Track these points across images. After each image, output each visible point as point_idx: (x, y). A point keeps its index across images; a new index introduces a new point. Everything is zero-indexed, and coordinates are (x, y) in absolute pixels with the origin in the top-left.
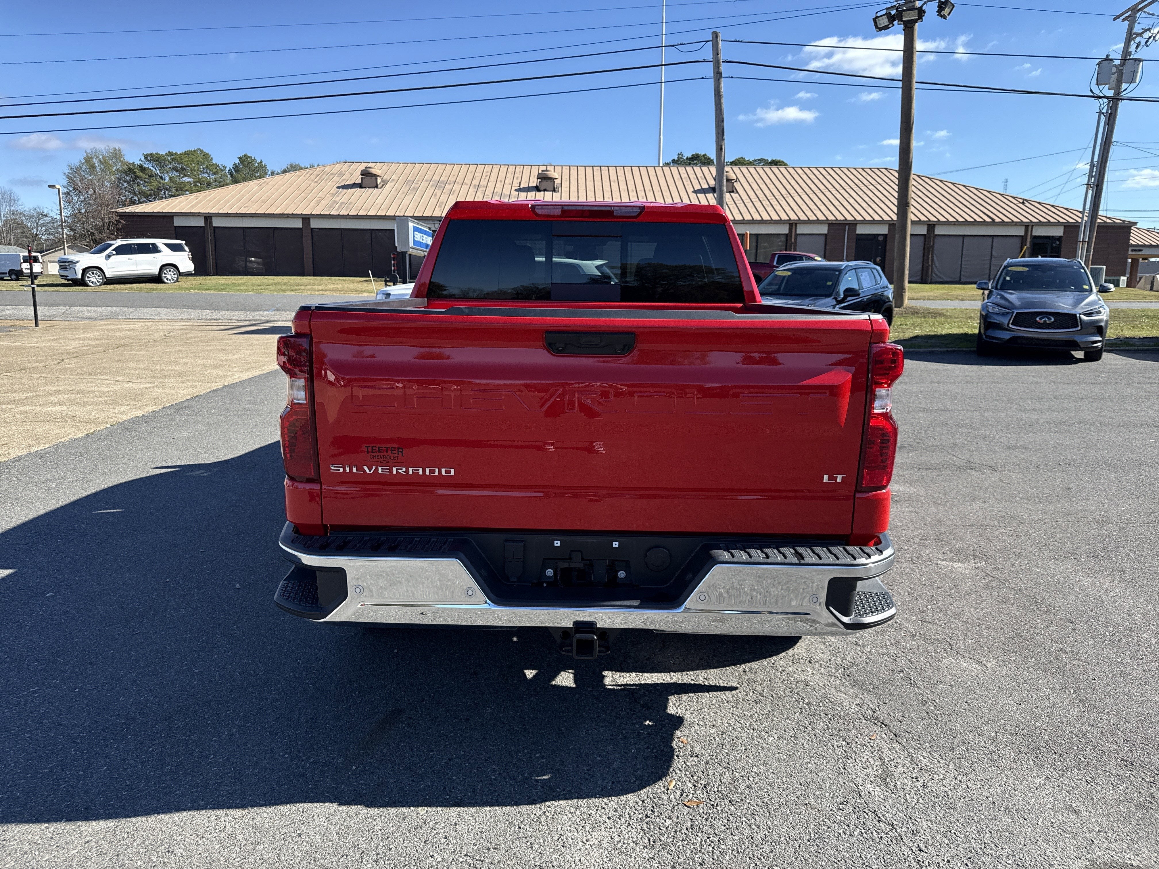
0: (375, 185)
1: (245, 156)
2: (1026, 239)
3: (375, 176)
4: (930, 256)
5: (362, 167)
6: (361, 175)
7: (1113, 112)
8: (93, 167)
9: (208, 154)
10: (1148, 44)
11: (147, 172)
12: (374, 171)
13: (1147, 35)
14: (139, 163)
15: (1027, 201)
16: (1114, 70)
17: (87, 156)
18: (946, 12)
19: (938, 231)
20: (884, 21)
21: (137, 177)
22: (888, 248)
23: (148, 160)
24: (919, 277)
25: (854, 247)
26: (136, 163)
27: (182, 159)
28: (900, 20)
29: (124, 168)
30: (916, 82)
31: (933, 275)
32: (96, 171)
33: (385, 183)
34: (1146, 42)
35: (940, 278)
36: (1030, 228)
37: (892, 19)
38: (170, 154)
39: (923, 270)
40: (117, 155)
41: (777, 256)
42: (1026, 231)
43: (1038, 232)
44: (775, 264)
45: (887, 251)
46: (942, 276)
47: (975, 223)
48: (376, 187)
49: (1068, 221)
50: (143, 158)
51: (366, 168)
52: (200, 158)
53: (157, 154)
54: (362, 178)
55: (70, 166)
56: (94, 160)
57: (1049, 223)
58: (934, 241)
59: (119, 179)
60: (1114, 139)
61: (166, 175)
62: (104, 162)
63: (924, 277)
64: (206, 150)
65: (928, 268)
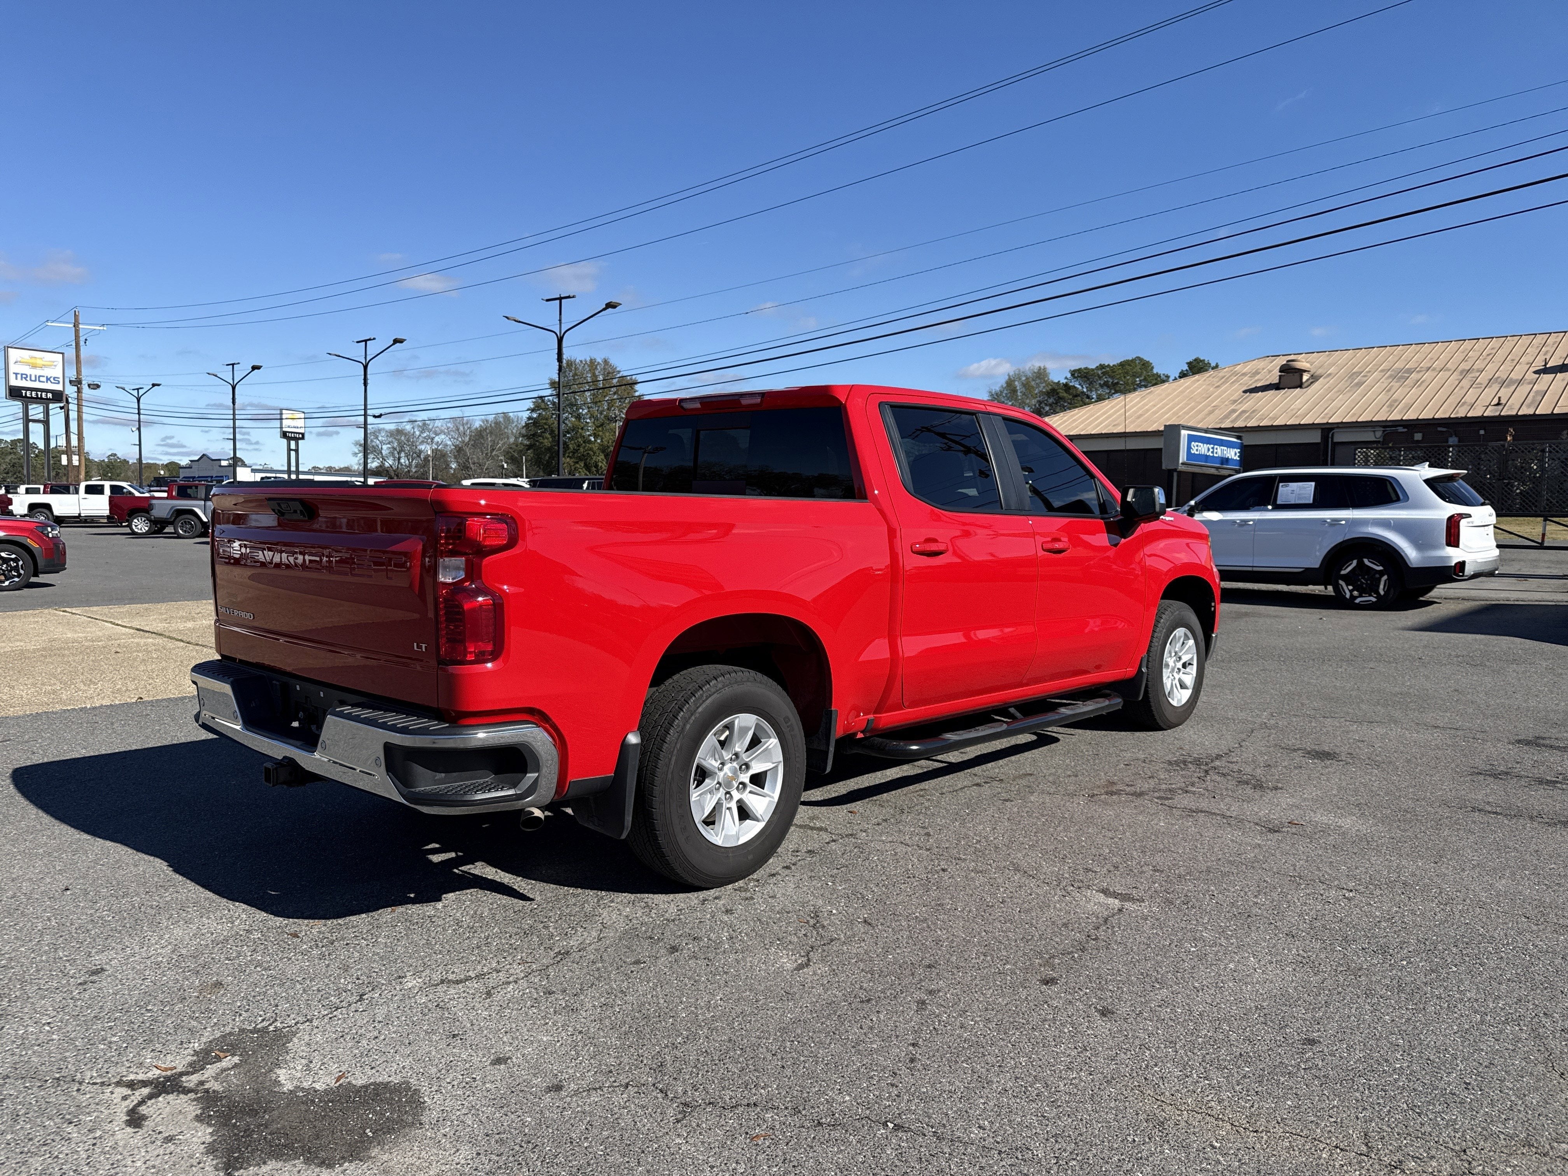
0: (1299, 383)
1: (1196, 360)
3: (1301, 372)
5: (1283, 361)
6: (1280, 372)
8: (1014, 391)
9: (1148, 362)
11: (1071, 391)
12: (1298, 365)
14: (1064, 381)
17: (1010, 379)
21: (1060, 398)
23: (1075, 377)
26: (1061, 382)
27: (1114, 372)
29: (1048, 389)
32: (1017, 396)
33: (1314, 378)
38: (1102, 367)
40: (1041, 374)
48: (1300, 385)
50: (1069, 376)
51: (1288, 361)
52: (1138, 369)
53: (1086, 369)
54: (1280, 376)
55: (990, 392)
56: (1016, 383)
59: (1040, 402)
61: (1094, 393)
62: (1026, 385)
64: (1146, 358)
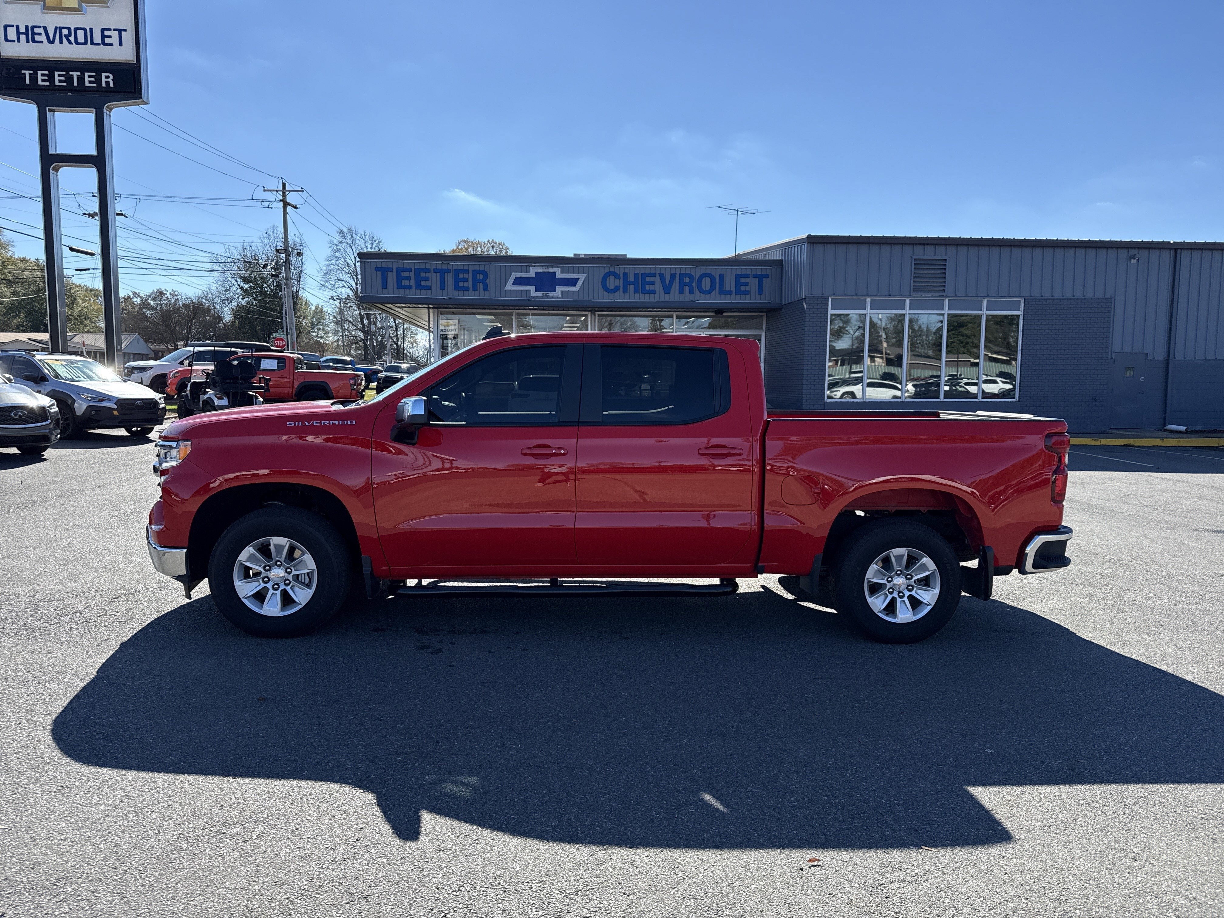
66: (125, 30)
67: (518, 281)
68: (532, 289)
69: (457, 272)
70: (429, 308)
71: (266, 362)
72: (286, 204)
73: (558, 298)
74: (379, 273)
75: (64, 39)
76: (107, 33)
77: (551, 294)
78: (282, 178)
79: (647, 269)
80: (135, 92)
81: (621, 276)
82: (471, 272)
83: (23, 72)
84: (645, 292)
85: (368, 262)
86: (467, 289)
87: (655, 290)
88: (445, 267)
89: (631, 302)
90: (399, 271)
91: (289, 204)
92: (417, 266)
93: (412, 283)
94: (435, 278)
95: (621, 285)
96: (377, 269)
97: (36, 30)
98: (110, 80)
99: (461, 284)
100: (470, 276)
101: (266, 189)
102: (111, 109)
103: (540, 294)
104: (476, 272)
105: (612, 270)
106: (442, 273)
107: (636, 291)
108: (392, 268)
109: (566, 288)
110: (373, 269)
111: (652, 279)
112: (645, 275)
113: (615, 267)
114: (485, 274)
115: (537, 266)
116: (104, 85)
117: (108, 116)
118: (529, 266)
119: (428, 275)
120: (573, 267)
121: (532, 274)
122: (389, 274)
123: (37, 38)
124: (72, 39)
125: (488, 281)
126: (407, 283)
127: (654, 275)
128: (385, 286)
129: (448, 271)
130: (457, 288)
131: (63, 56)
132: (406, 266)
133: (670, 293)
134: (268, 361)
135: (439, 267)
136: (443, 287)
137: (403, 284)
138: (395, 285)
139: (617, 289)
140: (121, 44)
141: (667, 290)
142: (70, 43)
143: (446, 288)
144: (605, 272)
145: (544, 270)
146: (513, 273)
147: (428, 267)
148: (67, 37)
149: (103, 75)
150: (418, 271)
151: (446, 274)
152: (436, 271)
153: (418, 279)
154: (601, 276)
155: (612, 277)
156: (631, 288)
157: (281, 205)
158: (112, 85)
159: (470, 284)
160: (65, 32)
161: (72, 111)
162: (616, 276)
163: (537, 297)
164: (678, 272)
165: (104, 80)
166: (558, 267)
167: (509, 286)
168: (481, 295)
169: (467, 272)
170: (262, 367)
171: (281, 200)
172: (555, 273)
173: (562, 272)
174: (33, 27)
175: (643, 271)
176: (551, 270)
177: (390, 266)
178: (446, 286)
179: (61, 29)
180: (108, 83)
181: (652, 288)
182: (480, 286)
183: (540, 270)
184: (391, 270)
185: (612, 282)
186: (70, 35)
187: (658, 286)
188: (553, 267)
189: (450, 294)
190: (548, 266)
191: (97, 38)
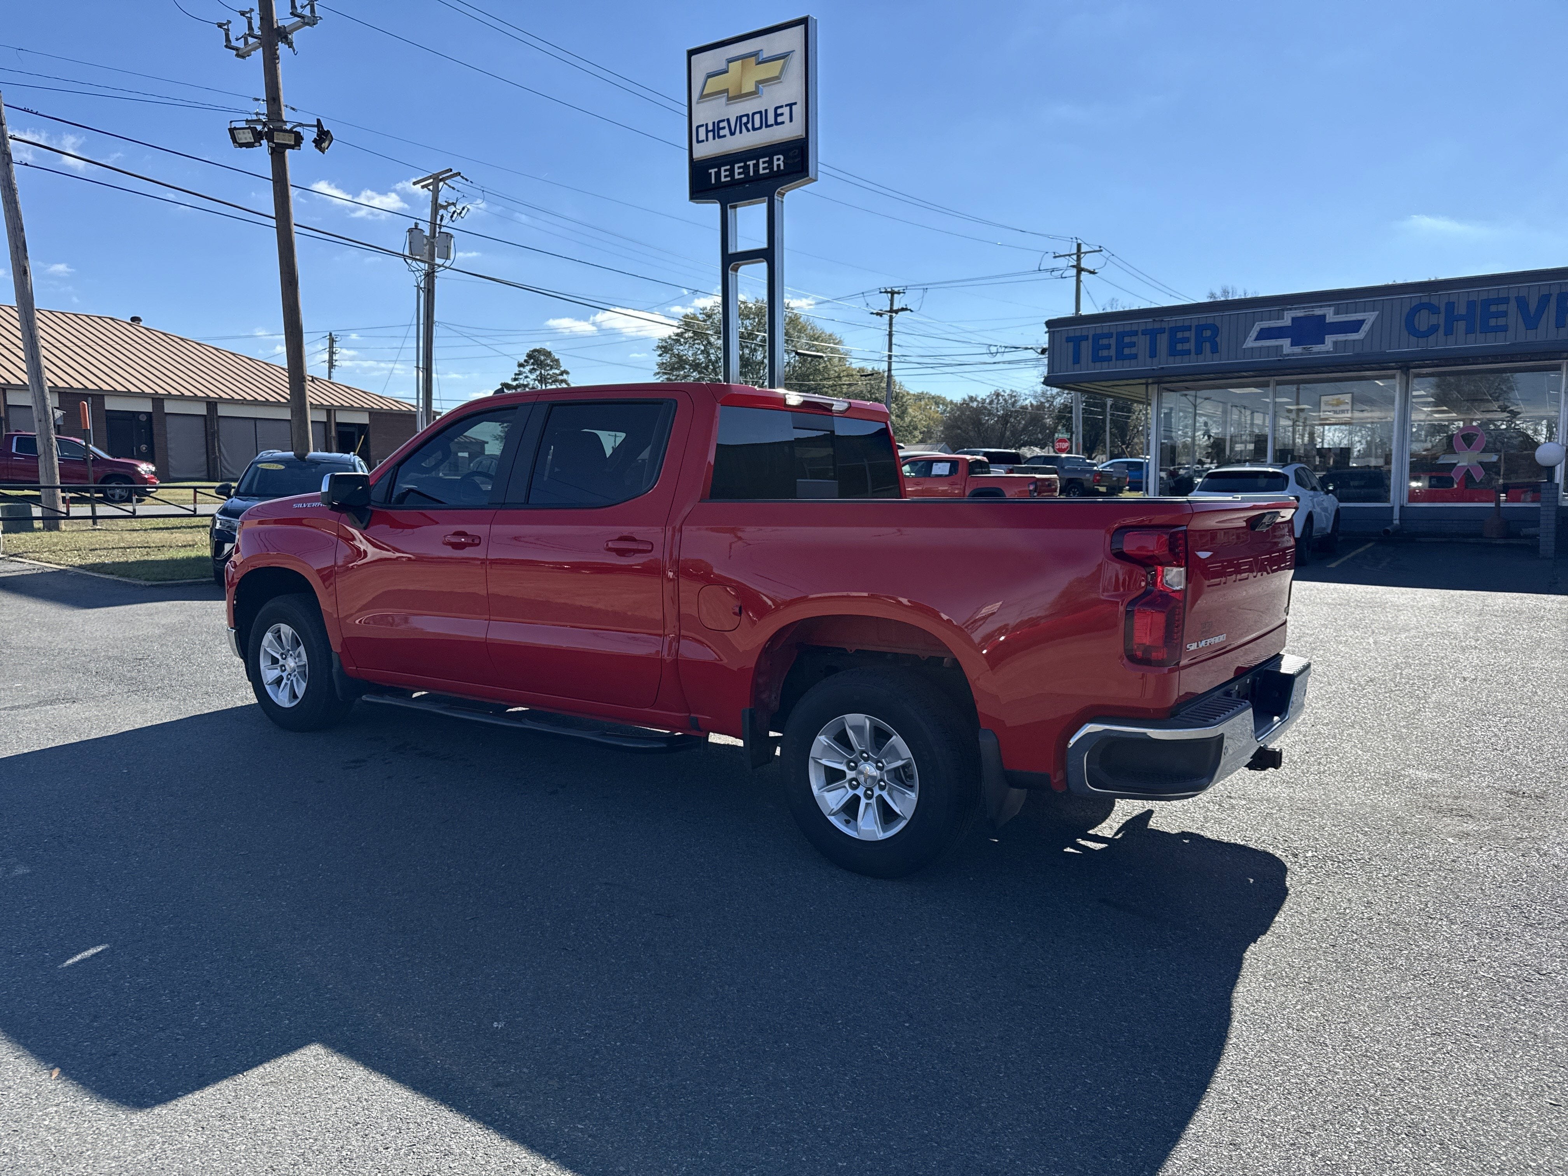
2: (330, 426)
4: (216, 444)
7: (431, 288)
10: (453, 219)
13: (452, 209)
15: (316, 379)
16: (425, 241)
18: (325, 145)
19: (222, 410)
20: (248, 137)
22: (155, 431)
24: (205, 473)
25: (105, 429)
28: (270, 139)
30: (295, 225)
31: (223, 469)
34: (452, 217)
35: (233, 474)
36: (333, 412)
37: (258, 137)
39: (208, 461)
41: (15, 438)
42: (329, 416)
43: (342, 418)
44: (14, 450)
45: (155, 437)
46: (235, 472)
47: (267, 403)
49: (372, 407)
57: (352, 409)
58: (218, 425)
60: (435, 319)
63: (211, 473)
65: (215, 459)
66: (795, 104)
67: (1264, 334)
68: (1286, 343)
69: (1174, 331)
70: (1147, 384)
71: (937, 466)
72: (1080, 270)
73: (1328, 352)
74: (1071, 345)
75: (743, 127)
76: (779, 111)
77: (1317, 348)
78: (1076, 239)
79: (1491, 291)
80: (802, 171)
81: (1443, 309)
82: (1193, 329)
83: (710, 171)
84: (1486, 329)
85: (1058, 331)
86: (1188, 352)
87: (1507, 325)
88: (1157, 326)
89: (1460, 349)
90: (1097, 338)
91: (1083, 270)
92: (1120, 329)
93: (1113, 352)
94: (1143, 342)
95: (1442, 324)
96: (1069, 340)
97: (722, 125)
98: (781, 162)
99: (1179, 347)
100: (1191, 335)
101: (1057, 255)
102: (783, 195)
103: (1298, 349)
104: (1200, 328)
105: (1425, 300)
106: (1153, 334)
107: (1469, 330)
108: (1088, 336)
109: (1341, 337)
110: (1064, 340)
111: (1502, 308)
112: (1487, 303)
113: (1430, 296)
114: (1215, 330)
115: (1295, 309)
116: (775, 169)
117: (780, 203)
118: (1283, 310)
119: (1134, 339)
120: (1356, 303)
121: (1286, 320)
122: (1084, 344)
123: (722, 133)
124: (750, 126)
125: (1218, 339)
126: (1105, 353)
127: (1506, 301)
128: (1077, 360)
129: (1162, 331)
130: (1173, 352)
131: (741, 146)
132: (1106, 331)
133: (1536, 328)
134: (940, 464)
135: (1150, 327)
136: (1153, 354)
137: (1100, 355)
138: (1090, 358)
139: (1433, 329)
140: (791, 120)
141: (1532, 322)
142: (748, 130)
143: (1158, 355)
144: (1412, 306)
145: (1307, 313)
146: (1257, 323)
147: (1135, 328)
148: (746, 124)
149: (775, 158)
150: (1121, 336)
151: (1158, 335)
152: (1145, 332)
153: (1120, 347)
154: (1406, 310)
155: (1424, 313)
156: (1461, 326)
157: (1074, 272)
158: (782, 167)
159: (1191, 346)
160: (744, 120)
161: (750, 204)
162: (1433, 309)
163: (1293, 355)
164: (1555, 291)
165: (776, 163)
166: (1330, 306)
167: (1250, 343)
168: (1208, 360)
169: (1189, 328)
170: (933, 473)
171: (1073, 266)
172: (1324, 316)
173: (1337, 313)
174: (719, 122)
175: (1484, 296)
176: (1318, 312)
177: (1085, 333)
178: (1158, 351)
179: (741, 117)
180: (779, 166)
181: (1501, 321)
182: (1207, 346)
183: (1300, 313)
184: (1086, 338)
185: (1424, 320)
186: (748, 122)
187: (1514, 318)
188: (1321, 306)
189: (1165, 362)
190: (1312, 307)
191: (771, 120)
